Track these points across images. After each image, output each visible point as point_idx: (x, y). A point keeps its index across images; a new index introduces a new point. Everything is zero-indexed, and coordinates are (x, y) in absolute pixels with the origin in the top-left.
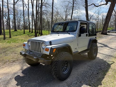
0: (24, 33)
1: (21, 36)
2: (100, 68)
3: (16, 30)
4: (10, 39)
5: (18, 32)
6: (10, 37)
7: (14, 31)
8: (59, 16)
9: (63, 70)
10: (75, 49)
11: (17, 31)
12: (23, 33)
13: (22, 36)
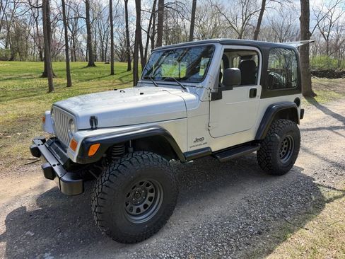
0: (112, 73)
1: (99, 82)
2: (283, 209)
3: (91, 64)
4: (67, 89)
5: (97, 69)
6: (69, 84)
7: (87, 67)
8: (223, 18)
9: (138, 210)
10: (197, 140)
11: (94, 66)
12: (110, 73)
13: (103, 82)
